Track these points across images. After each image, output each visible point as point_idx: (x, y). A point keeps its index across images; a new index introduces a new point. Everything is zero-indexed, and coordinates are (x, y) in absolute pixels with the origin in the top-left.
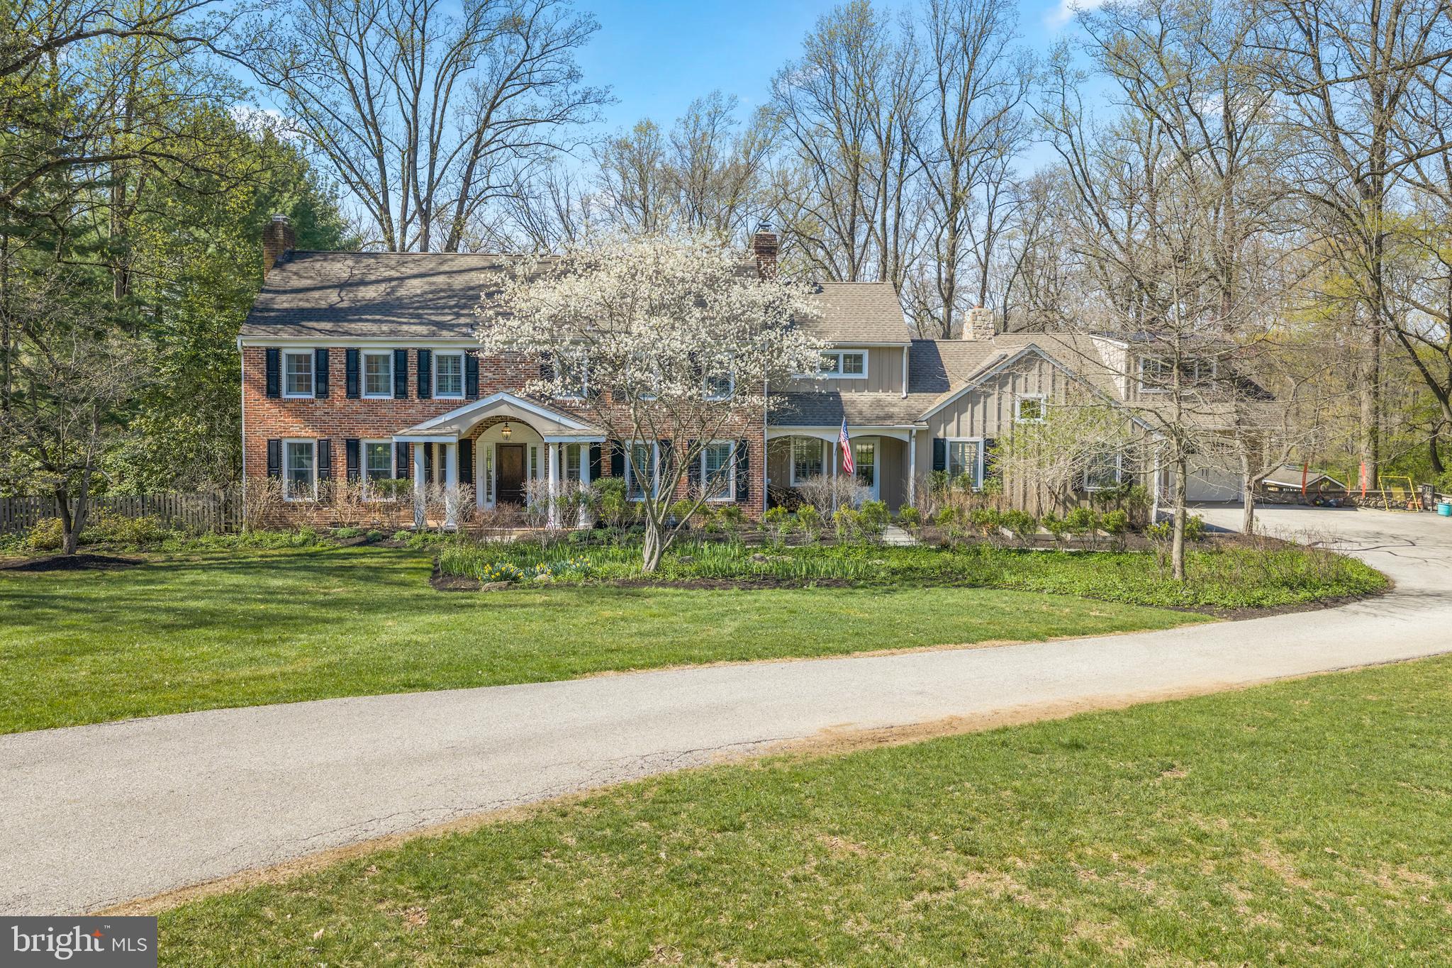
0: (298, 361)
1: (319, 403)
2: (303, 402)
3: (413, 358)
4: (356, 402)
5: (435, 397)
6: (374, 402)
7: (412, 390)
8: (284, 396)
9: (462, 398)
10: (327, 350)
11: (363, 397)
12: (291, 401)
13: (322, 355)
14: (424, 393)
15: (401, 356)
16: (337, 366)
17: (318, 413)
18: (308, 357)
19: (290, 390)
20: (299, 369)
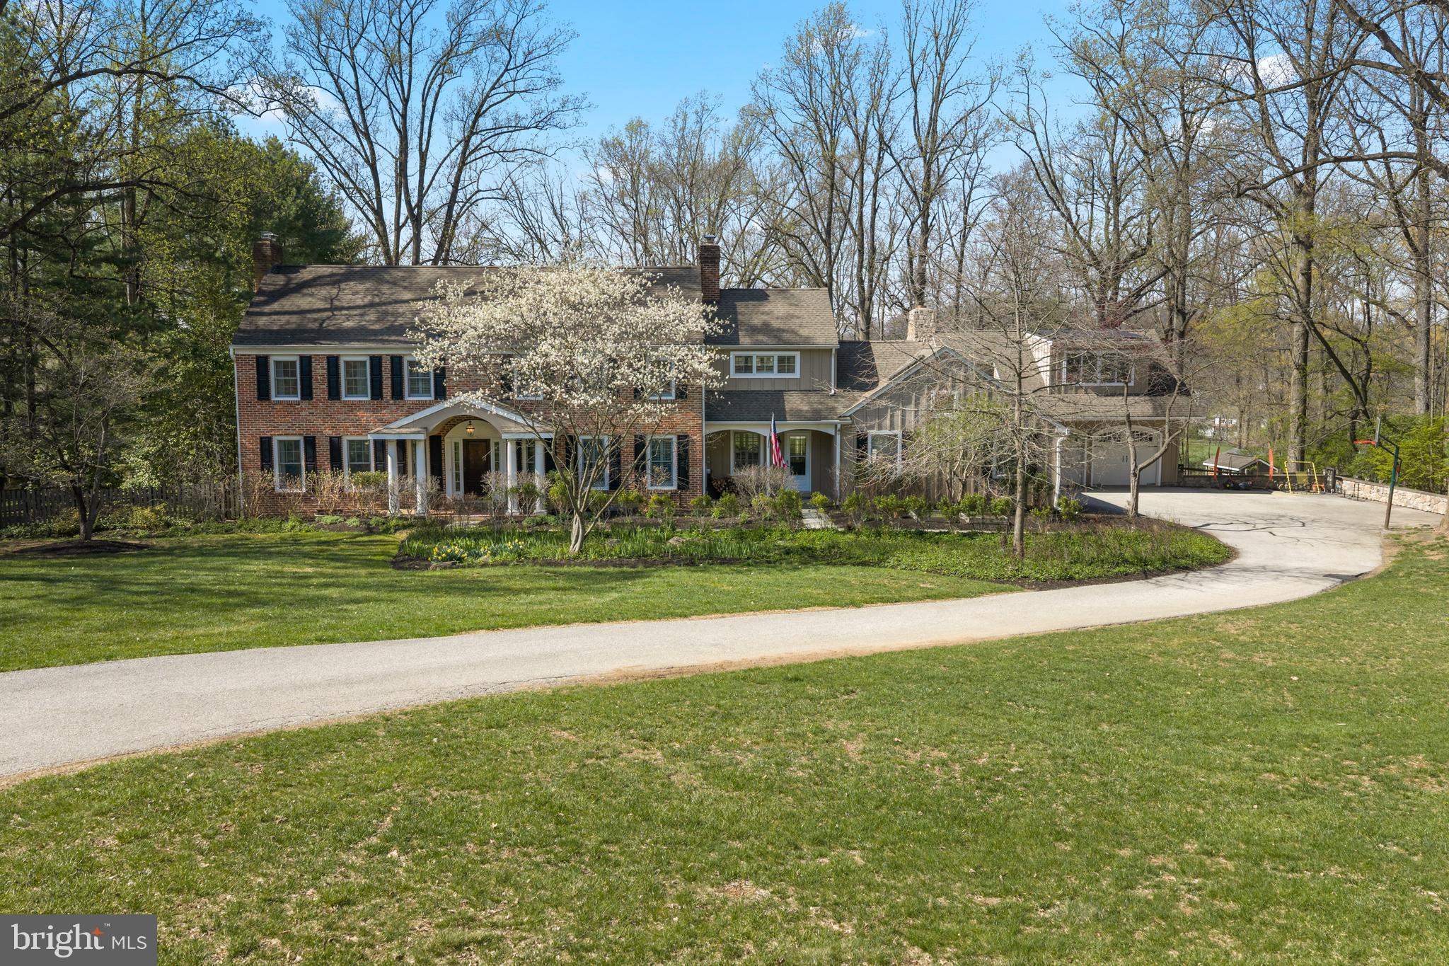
0: (286, 367)
1: (305, 404)
2: (290, 404)
3: (386, 364)
4: (337, 403)
5: (407, 398)
6: (353, 403)
7: (387, 391)
8: (274, 398)
9: (432, 398)
10: (310, 358)
11: (344, 398)
12: (280, 403)
13: (306, 361)
14: (398, 394)
15: (376, 361)
16: (320, 371)
17: (303, 413)
18: (293, 363)
19: (278, 393)
20: (286, 374)
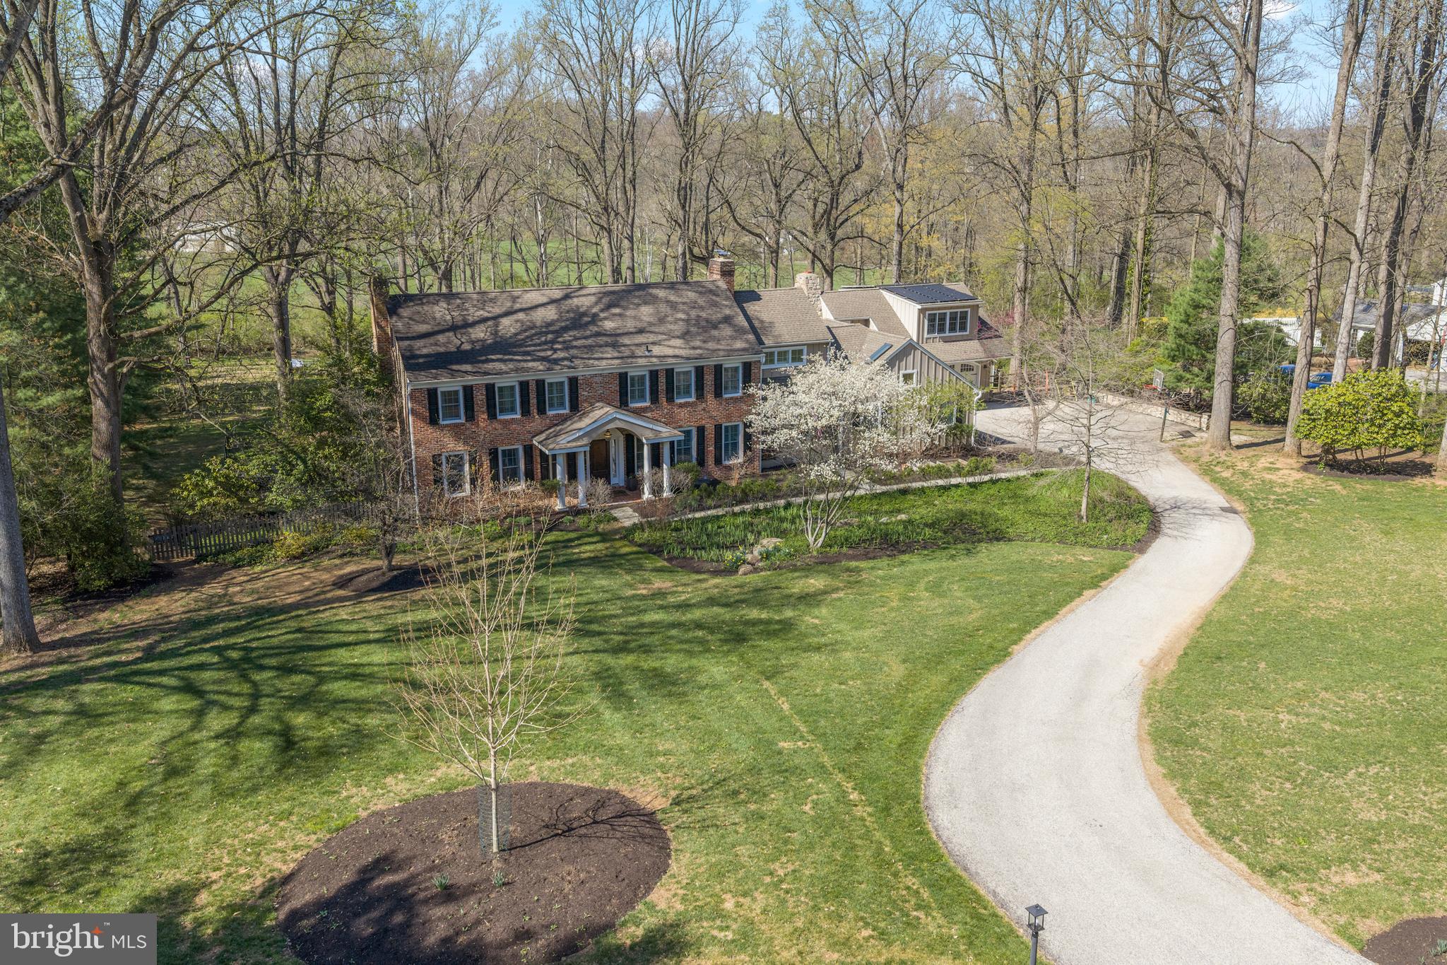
0: (451, 396)
1: (468, 425)
2: (456, 426)
3: (533, 387)
4: (494, 422)
5: (549, 413)
6: (507, 421)
7: (534, 410)
8: (441, 422)
9: (567, 411)
10: (471, 387)
11: (499, 417)
12: (447, 425)
13: (468, 390)
14: (542, 411)
15: (524, 386)
16: (480, 397)
17: (468, 432)
18: (456, 392)
19: (445, 418)
20: (450, 401)
